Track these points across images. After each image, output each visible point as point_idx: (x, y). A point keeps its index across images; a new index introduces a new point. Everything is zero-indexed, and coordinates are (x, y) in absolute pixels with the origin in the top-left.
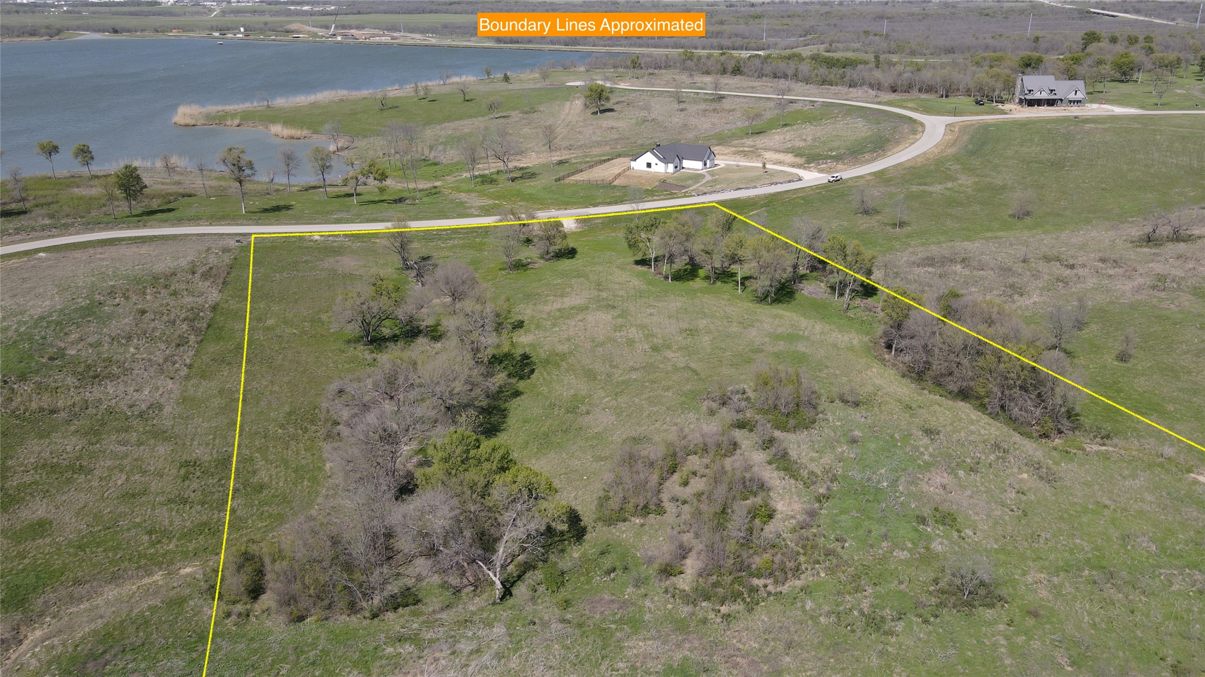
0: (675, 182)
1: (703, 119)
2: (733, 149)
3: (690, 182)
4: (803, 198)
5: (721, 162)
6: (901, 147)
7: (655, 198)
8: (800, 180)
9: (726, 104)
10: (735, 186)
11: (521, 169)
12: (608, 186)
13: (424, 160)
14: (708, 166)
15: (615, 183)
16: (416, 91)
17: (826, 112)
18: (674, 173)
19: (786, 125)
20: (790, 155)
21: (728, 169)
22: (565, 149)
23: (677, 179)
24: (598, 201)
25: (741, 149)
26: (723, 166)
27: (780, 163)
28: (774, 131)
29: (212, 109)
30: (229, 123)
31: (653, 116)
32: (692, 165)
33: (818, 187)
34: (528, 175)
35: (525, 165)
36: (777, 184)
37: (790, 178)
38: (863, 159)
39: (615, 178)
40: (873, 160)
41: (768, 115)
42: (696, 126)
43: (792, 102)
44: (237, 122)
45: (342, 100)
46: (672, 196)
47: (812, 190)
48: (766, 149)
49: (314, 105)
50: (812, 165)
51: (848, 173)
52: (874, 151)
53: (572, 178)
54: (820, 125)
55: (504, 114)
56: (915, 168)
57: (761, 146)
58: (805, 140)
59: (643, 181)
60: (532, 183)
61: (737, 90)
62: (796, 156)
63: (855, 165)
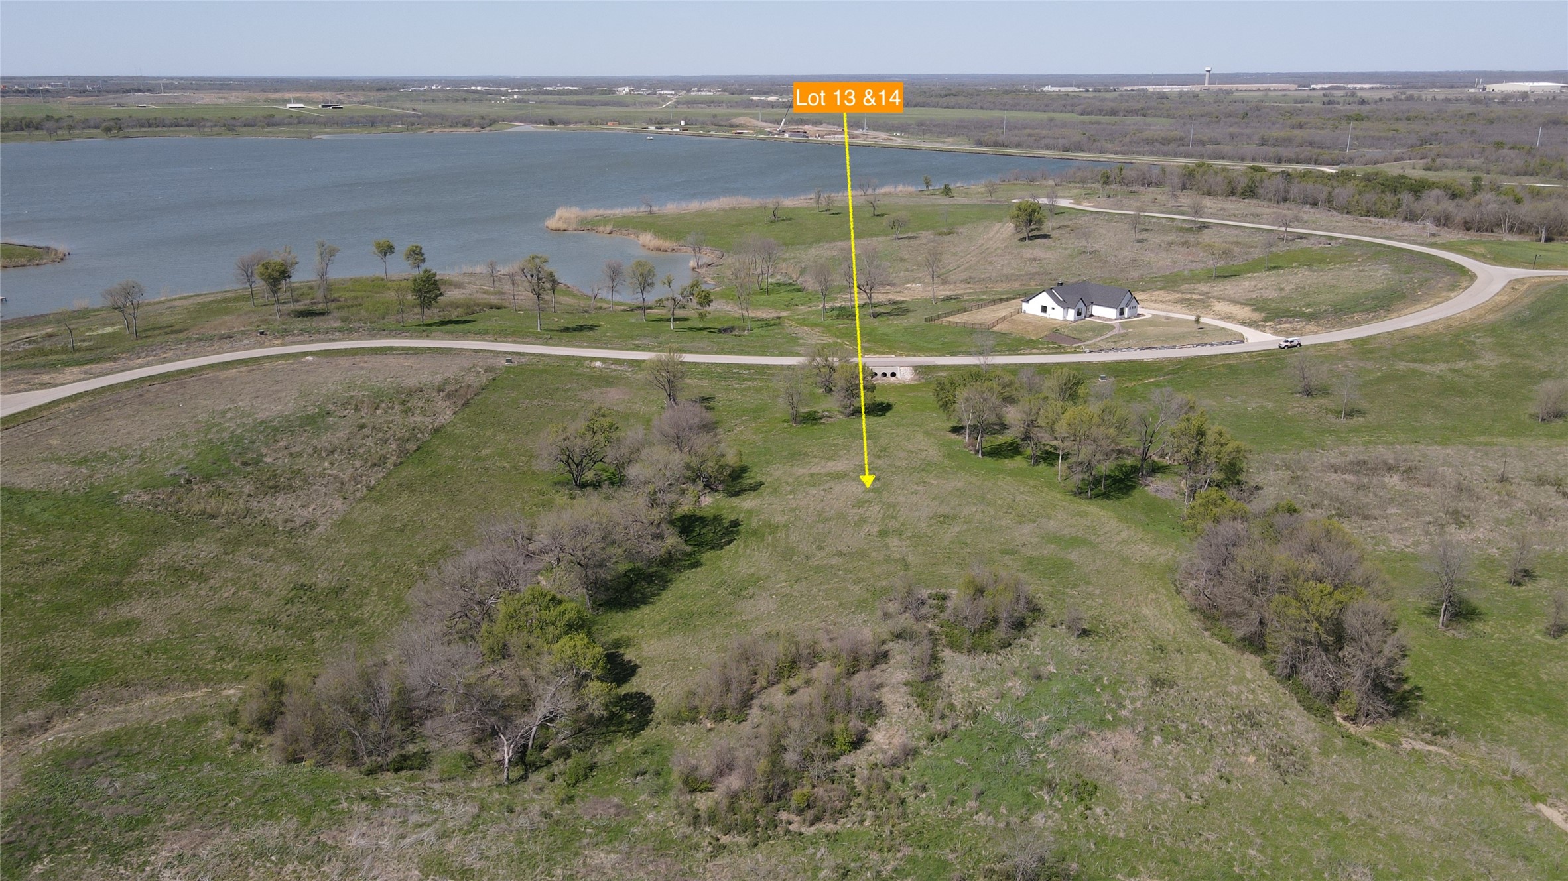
0: (1070, 333)
1: (1163, 254)
2: (1177, 296)
3: (1090, 334)
4: (1230, 367)
5: (1147, 312)
6: (1418, 307)
7: (1034, 351)
8: (1243, 342)
9: (1206, 237)
10: (1147, 343)
11: (896, 303)
12: (985, 330)
13: (790, 284)
14: (1126, 315)
15: (995, 329)
16: (818, 202)
17: (1347, 252)
18: (1075, 321)
19: (1275, 268)
20: (1247, 309)
21: (1153, 322)
22: (961, 282)
23: (1075, 329)
24: (960, 349)
25: (1189, 296)
26: (1148, 316)
27: (1229, 318)
28: (1250, 275)
29: (592, 212)
30: (601, 229)
31: (1097, 247)
32: (1104, 313)
33: (1260, 353)
34: (899, 309)
35: (902, 299)
36: (1206, 344)
37: (1229, 339)
38: (1350, 320)
39: (997, 322)
40: (1365, 322)
41: (1257, 253)
42: (1149, 263)
43: (1301, 237)
44: (609, 229)
45: (733, 209)
46: (1059, 350)
47: (1250, 357)
48: (1220, 299)
49: (700, 213)
50: (1268, 324)
51: (1313, 338)
52: (1373, 309)
53: (950, 319)
54: (1322, 270)
55: (910, 234)
56: (1419, 337)
57: (1215, 294)
58: (1282, 289)
59: (1030, 329)
60: (896, 321)
61: (1233, 218)
62: (1254, 310)
63: (1333, 327)
